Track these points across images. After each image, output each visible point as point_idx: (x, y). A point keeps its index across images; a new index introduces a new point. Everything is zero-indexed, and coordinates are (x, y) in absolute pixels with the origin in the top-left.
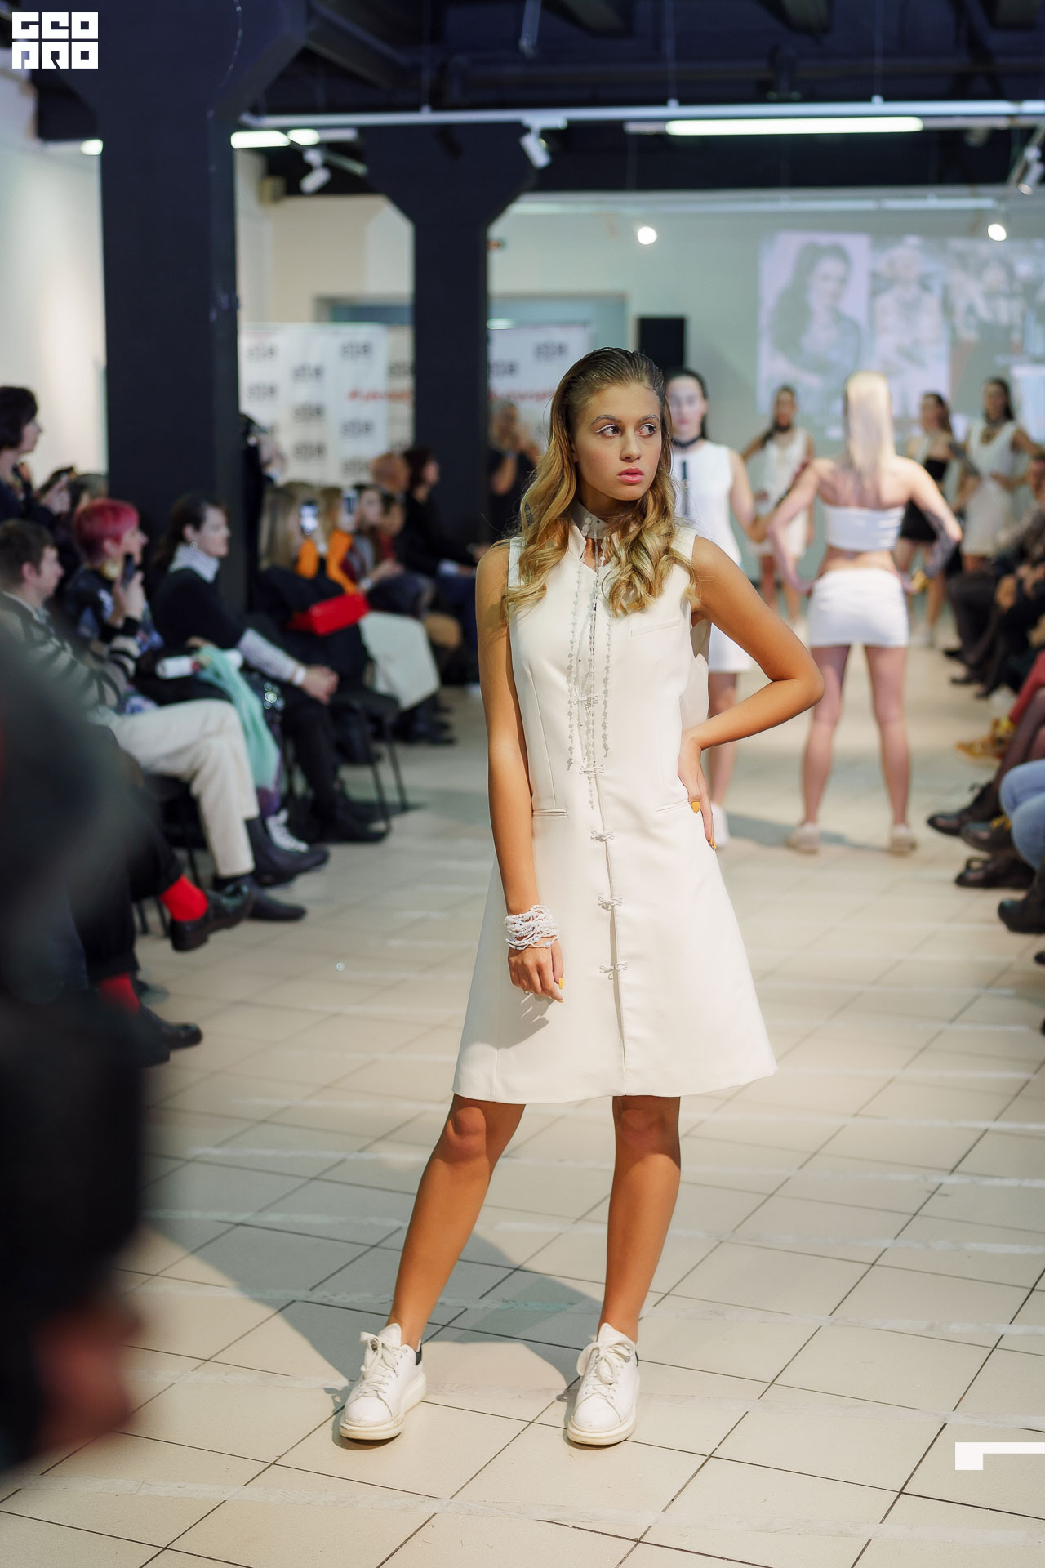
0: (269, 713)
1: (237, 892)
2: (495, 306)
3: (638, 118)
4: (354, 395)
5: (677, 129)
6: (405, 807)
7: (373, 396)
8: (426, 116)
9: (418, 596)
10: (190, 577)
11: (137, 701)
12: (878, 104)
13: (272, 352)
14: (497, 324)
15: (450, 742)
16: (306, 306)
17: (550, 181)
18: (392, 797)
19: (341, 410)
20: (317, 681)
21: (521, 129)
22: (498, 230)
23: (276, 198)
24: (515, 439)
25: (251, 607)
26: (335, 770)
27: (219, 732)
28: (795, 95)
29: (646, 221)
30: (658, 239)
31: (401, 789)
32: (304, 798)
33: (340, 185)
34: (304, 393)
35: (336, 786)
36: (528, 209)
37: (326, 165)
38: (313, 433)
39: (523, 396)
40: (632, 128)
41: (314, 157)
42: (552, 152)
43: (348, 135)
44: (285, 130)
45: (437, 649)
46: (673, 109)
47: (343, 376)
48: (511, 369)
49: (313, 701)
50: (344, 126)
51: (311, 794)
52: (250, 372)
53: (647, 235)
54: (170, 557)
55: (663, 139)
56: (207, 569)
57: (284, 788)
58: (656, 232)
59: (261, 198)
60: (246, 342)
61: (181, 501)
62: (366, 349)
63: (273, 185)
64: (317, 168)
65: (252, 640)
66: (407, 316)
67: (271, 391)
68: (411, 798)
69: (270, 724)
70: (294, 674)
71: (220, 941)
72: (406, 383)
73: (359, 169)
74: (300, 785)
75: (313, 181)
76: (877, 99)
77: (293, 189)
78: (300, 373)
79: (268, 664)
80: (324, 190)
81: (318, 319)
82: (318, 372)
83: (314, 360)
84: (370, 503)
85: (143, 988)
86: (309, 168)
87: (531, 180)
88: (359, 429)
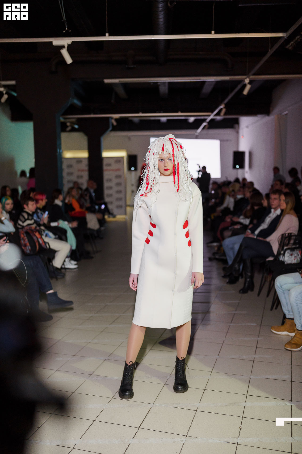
4: (79, 170)
6: (98, 252)
7: (83, 171)
8: (92, 116)
17: (115, 129)
19: (76, 173)
21: (112, 118)
33: (73, 130)
34: (69, 170)
37: (71, 126)
38: (71, 178)
39: (113, 170)
41: (68, 124)
43: (75, 119)
44: (64, 118)
47: (77, 167)
48: (110, 165)
56: (60, 204)
62: (81, 161)
64: (69, 126)
72: (87, 168)
73: (76, 126)
75: (69, 129)
78: (68, 166)
80: (70, 131)
82: (72, 166)
86: (67, 127)
87: (111, 128)
88: (80, 177)
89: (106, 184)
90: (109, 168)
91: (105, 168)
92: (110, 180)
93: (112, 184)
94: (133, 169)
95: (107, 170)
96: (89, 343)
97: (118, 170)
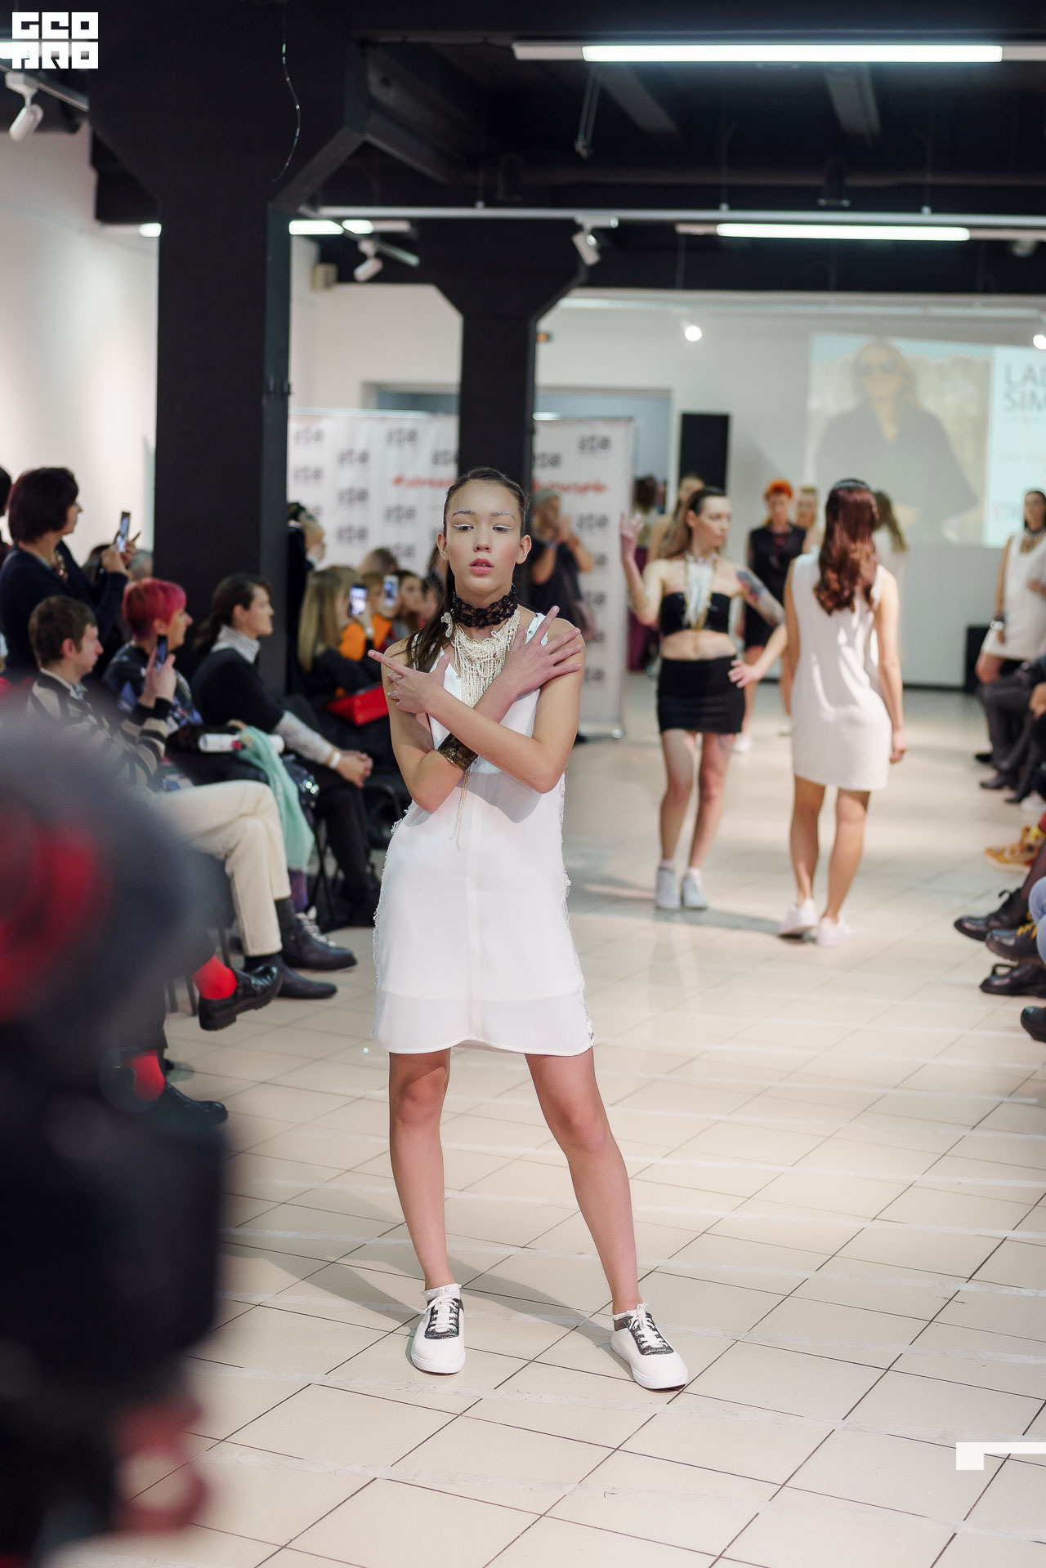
0: (304, 796)
1: (267, 972)
2: (541, 399)
3: (689, 221)
4: (398, 481)
5: (726, 230)
7: (417, 483)
8: (480, 212)
10: (233, 659)
11: (173, 777)
12: (926, 215)
13: (319, 436)
14: (540, 416)
16: (354, 392)
19: (384, 495)
20: (353, 765)
21: (574, 227)
22: (545, 324)
23: (327, 285)
24: (557, 530)
25: (289, 689)
26: (368, 855)
27: (253, 813)
28: (846, 203)
29: (693, 322)
30: (702, 337)
32: (335, 879)
33: (392, 274)
34: (348, 477)
35: (369, 869)
36: (577, 303)
37: (379, 255)
38: (355, 517)
39: (566, 488)
40: (682, 229)
41: (367, 247)
42: (601, 250)
43: (402, 227)
44: (339, 220)
46: (724, 212)
47: (389, 461)
48: (555, 461)
49: (349, 785)
50: (398, 218)
51: (341, 875)
52: (298, 455)
53: (693, 333)
54: (214, 639)
55: (713, 241)
56: (248, 650)
57: (314, 870)
58: (702, 330)
59: (313, 285)
60: (293, 426)
61: (225, 583)
62: (412, 436)
63: (328, 271)
64: (370, 258)
65: (289, 721)
66: (454, 404)
67: (317, 474)
69: (305, 808)
70: (330, 758)
71: (247, 1020)
72: (449, 471)
73: (412, 260)
74: (331, 867)
75: (365, 270)
76: (926, 210)
77: (346, 276)
78: (345, 457)
79: (305, 747)
80: (375, 279)
81: (364, 406)
82: (364, 458)
83: (359, 447)
84: (411, 589)
85: (168, 1066)
86: (362, 258)
87: (583, 276)
88: (402, 514)
97: (598, 488)
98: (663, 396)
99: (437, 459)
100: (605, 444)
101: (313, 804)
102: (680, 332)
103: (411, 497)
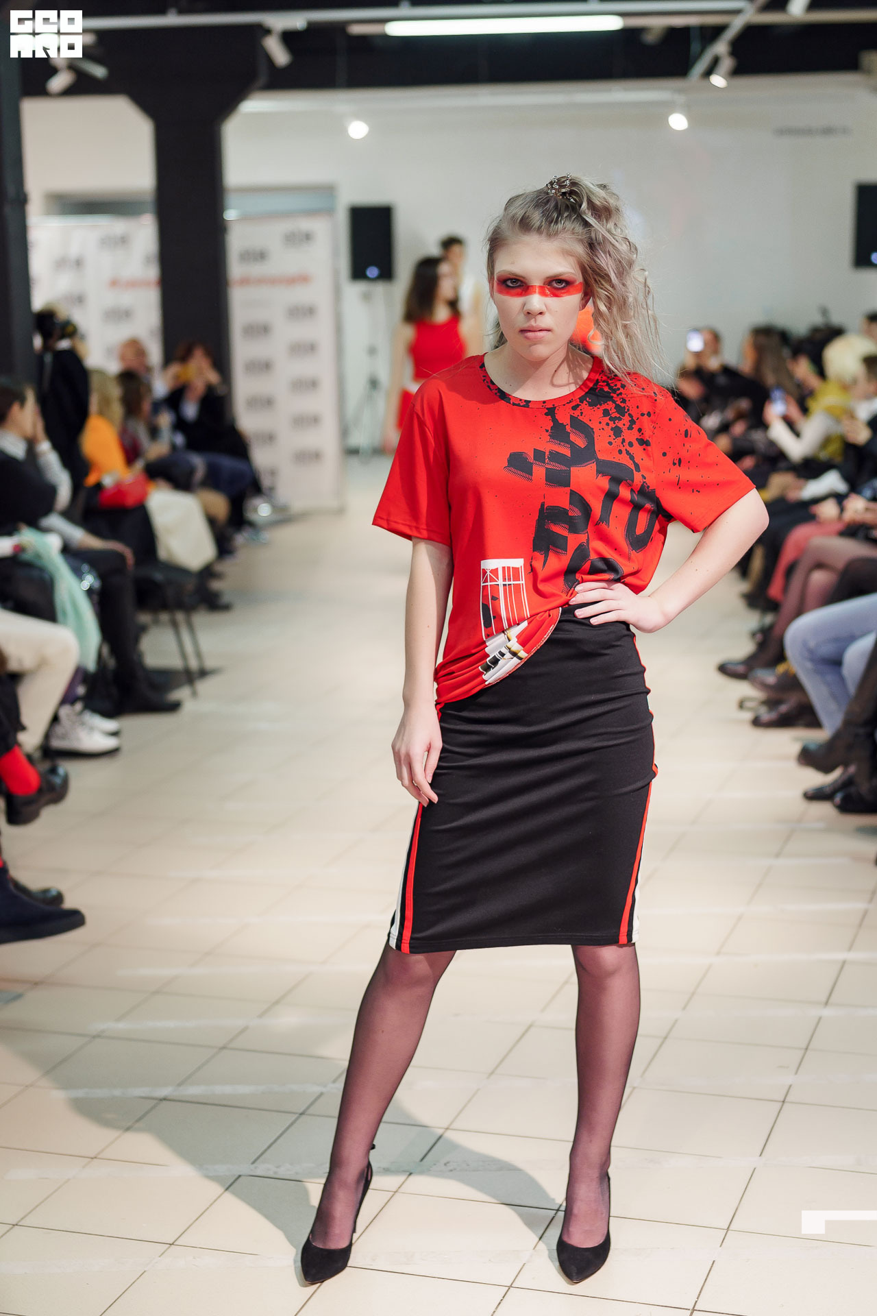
2: (230, 198)
3: (361, 21)
4: (114, 283)
5: (394, 29)
6: (203, 673)
7: (133, 284)
8: (172, 19)
9: (191, 471)
14: (230, 215)
15: (226, 608)
17: (281, 81)
18: (194, 664)
19: (100, 297)
21: (263, 31)
29: (358, 117)
30: (367, 135)
31: (199, 655)
33: (83, 86)
36: (255, 106)
37: (71, 66)
39: (274, 281)
40: (354, 29)
43: (89, 40)
45: (212, 521)
46: (404, 10)
47: (102, 265)
53: (358, 130)
56: (18, 449)
58: (367, 127)
64: (62, 69)
68: (209, 663)
72: (151, 273)
73: (100, 71)
80: (67, 91)
83: (73, 253)
87: (262, 80)
88: (119, 315)
89: (242, 350)
90: (256, 270)
91: (236, 269)
92: (261, 330)
93: (274, 348)
94: (373, 272)
95: (245, 281)
96: (165, 1099)
97: (302, 279)
98: (328, 191)
99: (148, 260)
100: (308, 237)
101: (96, 597)
102: (344, 131)
103: (126, 299)
